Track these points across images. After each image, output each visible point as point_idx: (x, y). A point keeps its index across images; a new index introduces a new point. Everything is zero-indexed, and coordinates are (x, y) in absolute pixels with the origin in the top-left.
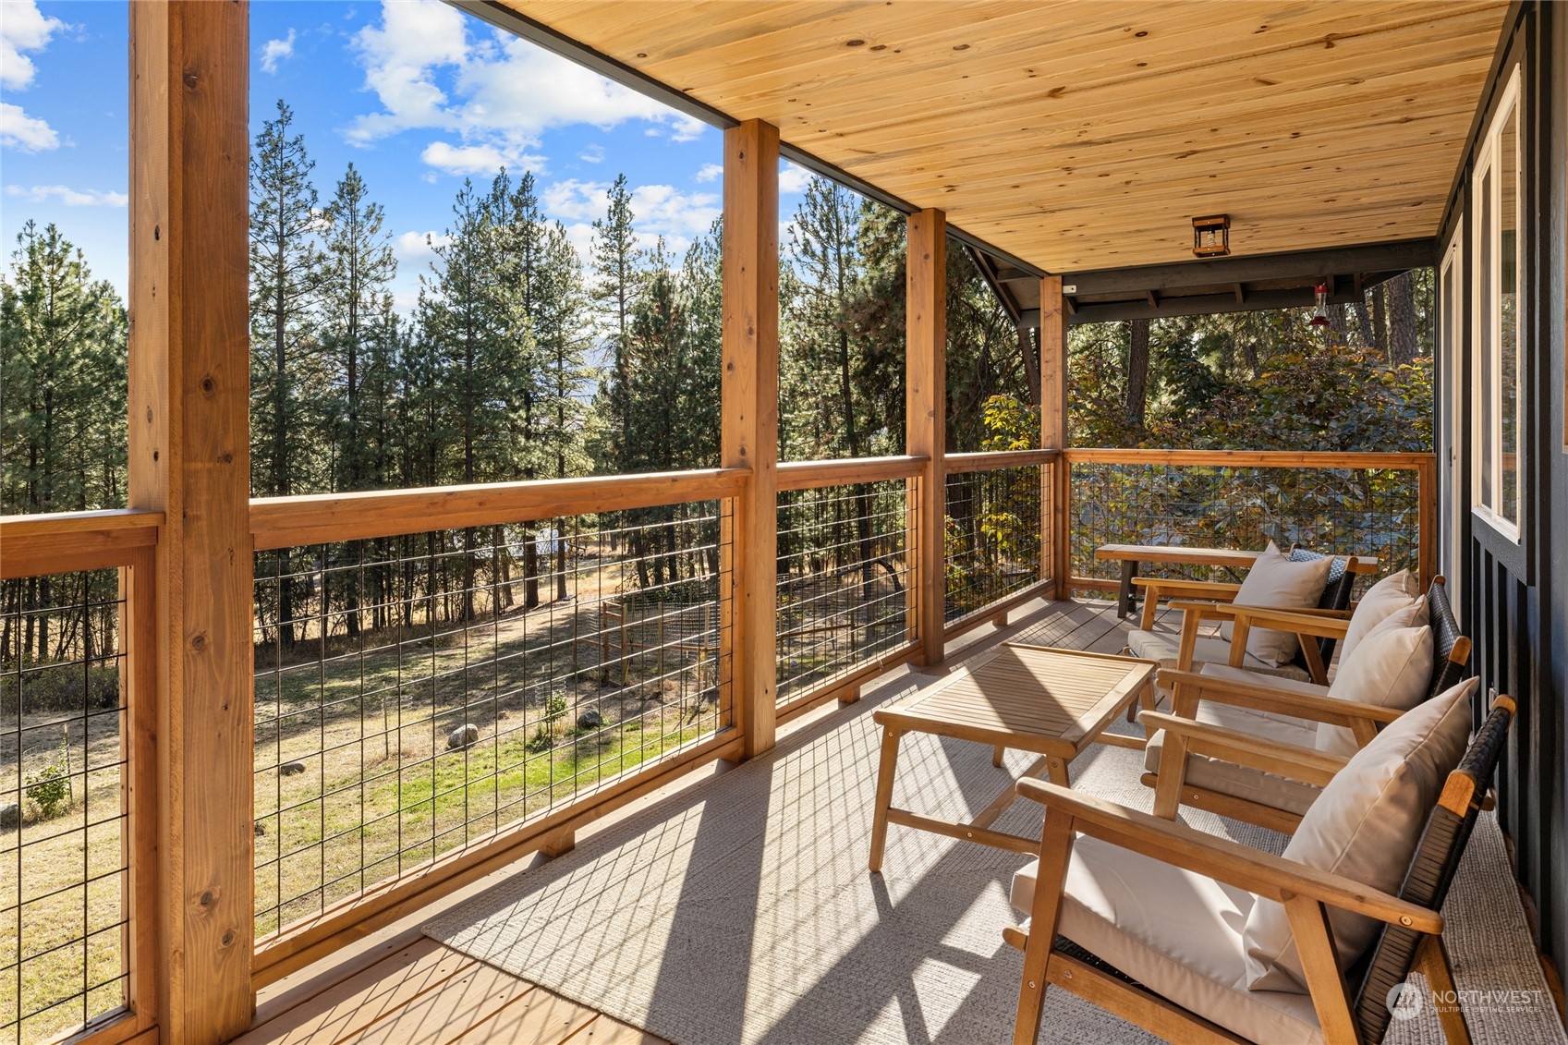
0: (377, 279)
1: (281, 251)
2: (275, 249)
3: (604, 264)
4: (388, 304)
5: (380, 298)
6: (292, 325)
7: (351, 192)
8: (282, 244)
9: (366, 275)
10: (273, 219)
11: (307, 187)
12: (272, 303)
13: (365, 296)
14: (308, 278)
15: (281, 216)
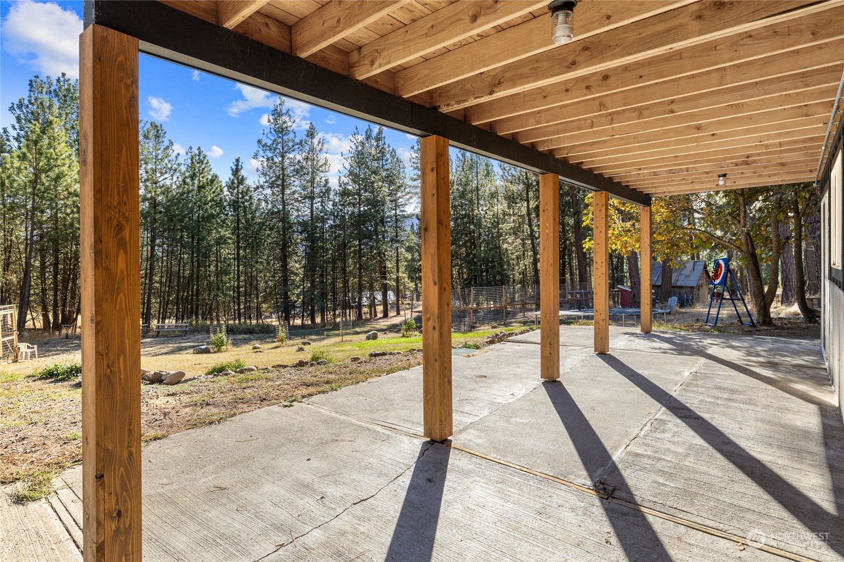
0: (322, 172)
1: (283, 160)
2: (280, 159)
3: (415, 165)
4: (327, 181)
5: (323, 180)
6: (288, 192)
7: (312, 134)
8: (283, 157)
9: (318, 170)
10: (280, 146)
11: (292, 131)
12: (279, 182)
13: (318, 179)
14: (294, 170)
15: (283, 144)
